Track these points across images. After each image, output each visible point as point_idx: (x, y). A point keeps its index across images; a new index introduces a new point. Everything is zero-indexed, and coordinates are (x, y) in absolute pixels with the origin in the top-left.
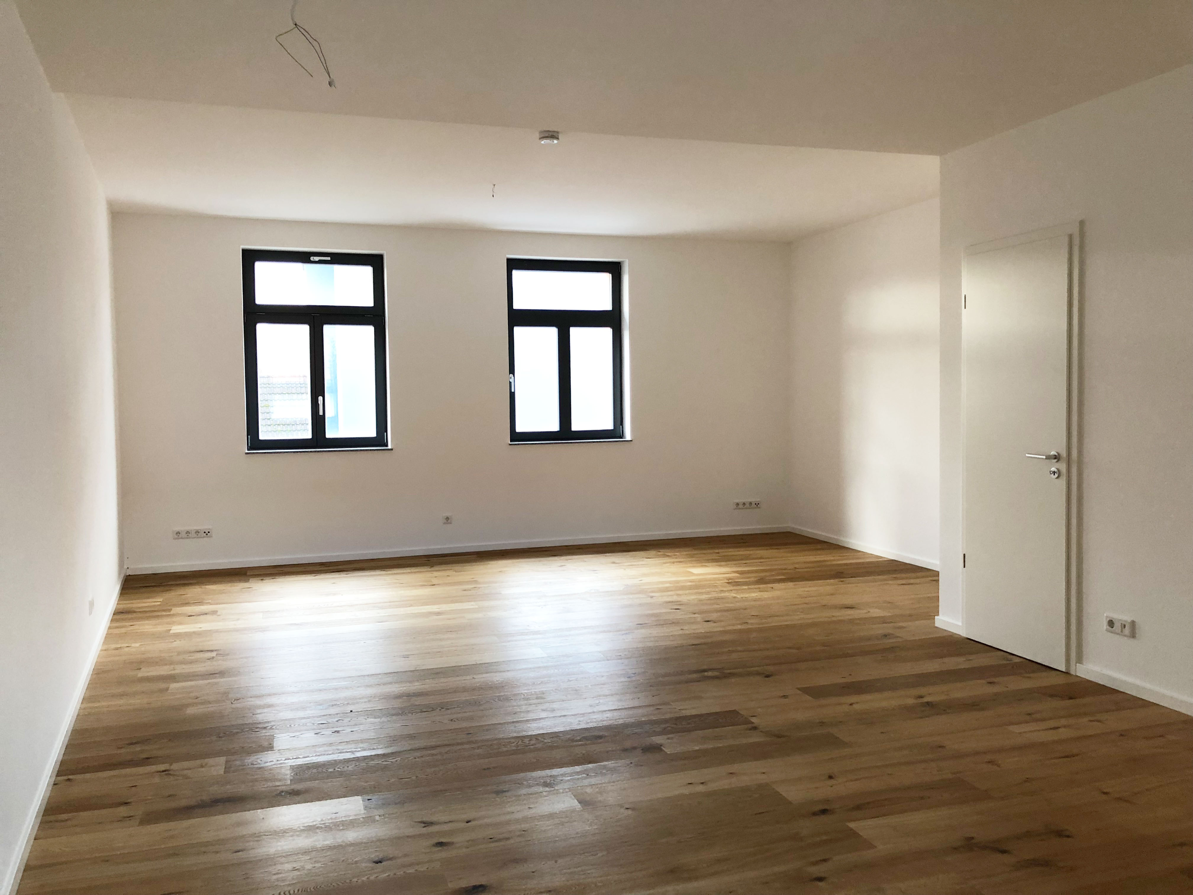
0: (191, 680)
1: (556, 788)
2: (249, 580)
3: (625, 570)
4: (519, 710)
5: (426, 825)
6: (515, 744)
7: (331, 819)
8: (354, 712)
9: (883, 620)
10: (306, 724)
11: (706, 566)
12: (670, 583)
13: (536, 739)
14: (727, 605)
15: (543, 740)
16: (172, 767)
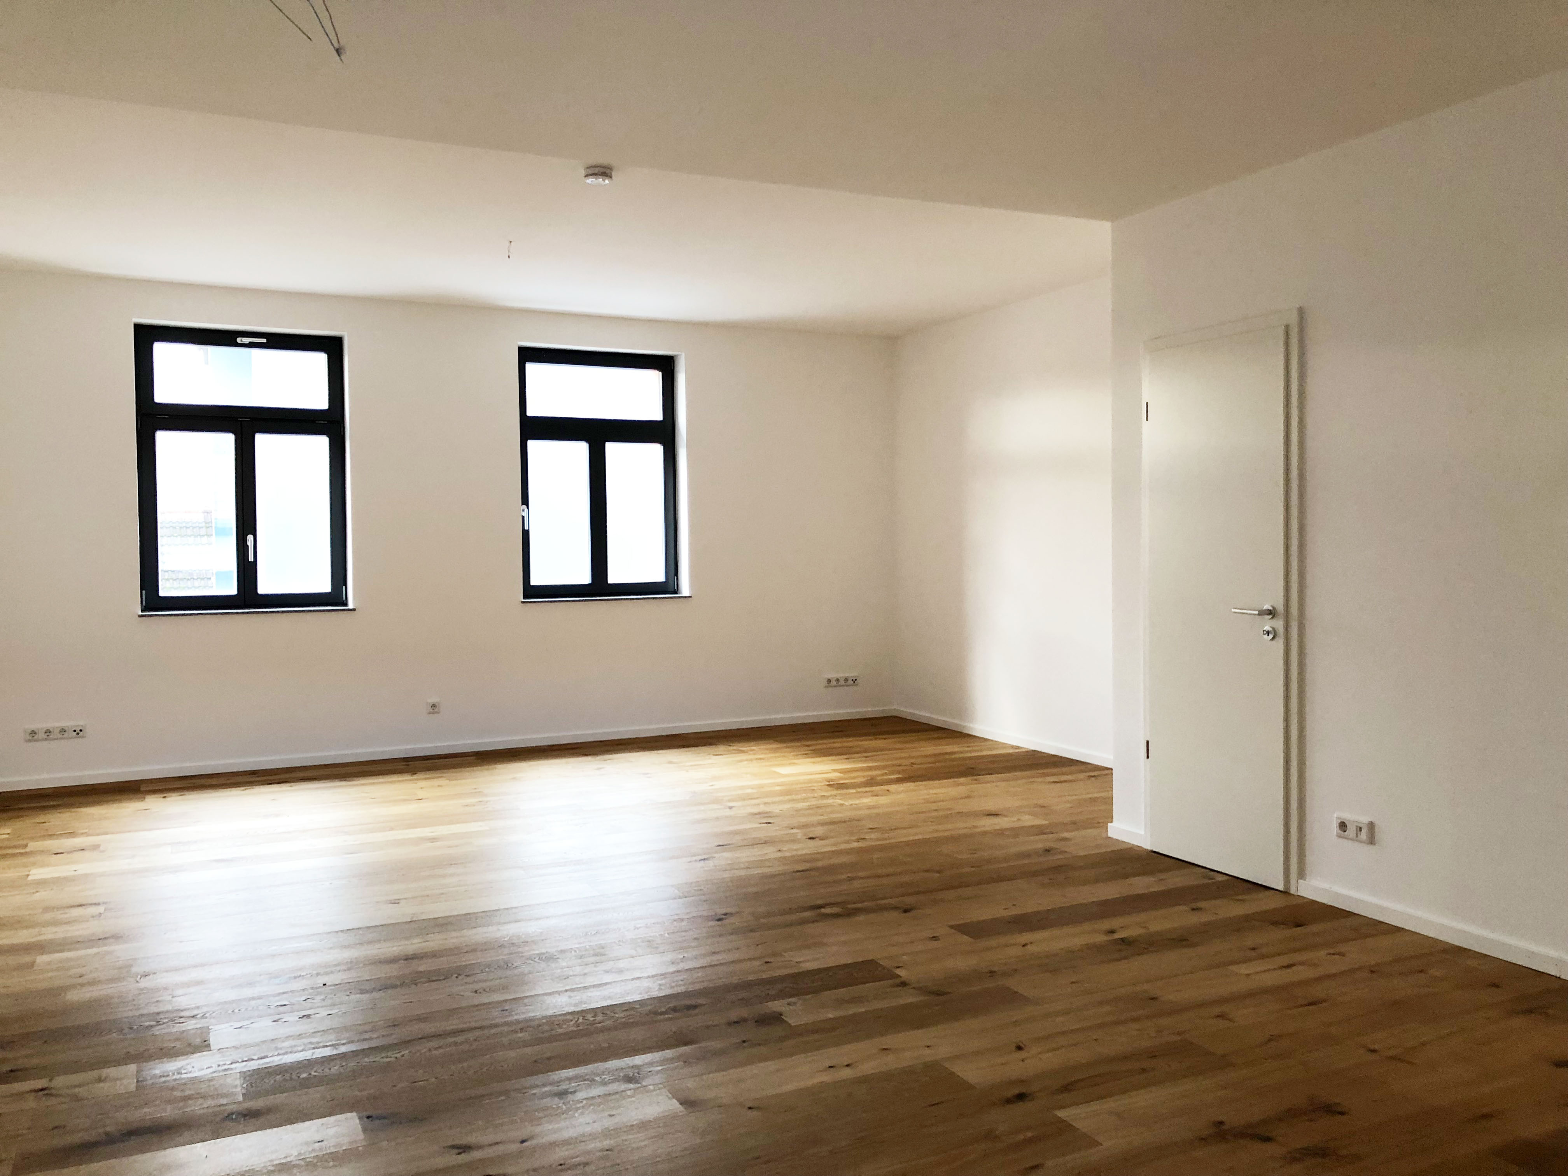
0: (69, 950)
1: (644, 1084)
2: (145, 798)
3: (687, 771)
4: (571, 973)
5: (460, 1151)
6: (573, 1022)
7: (314, 1150)
8: (330, 986)
9: (1040, 831)
10: (257, 1007)
11: (794, 763)
12: (752, 788)
13: (603, 1013)
14: (835, 816)
15: (613, 1014)
16: (54, 1084)
